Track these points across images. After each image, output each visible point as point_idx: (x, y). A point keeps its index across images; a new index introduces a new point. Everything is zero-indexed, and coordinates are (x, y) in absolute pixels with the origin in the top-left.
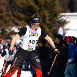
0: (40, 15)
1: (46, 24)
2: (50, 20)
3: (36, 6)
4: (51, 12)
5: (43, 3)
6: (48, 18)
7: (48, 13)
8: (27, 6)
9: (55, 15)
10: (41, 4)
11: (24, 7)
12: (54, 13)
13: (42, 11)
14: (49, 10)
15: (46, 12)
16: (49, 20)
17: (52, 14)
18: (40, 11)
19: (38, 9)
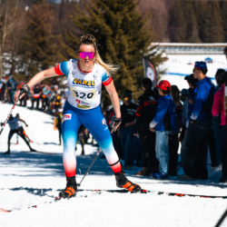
0: (113, 43)
1: (124, 60)
2: (132, 53)
3: (107, 27)
4: (134, 40)
5: (120, 22)
6: (127, 50)
7: (129, 41)
8: (91, 26)
9: (142, 45)
10: (117, 24)
11: (85, 26)
12: (139, 40)
13: (117, 37)
14: (130, 35)
15: (124, 39)
16: (129, 53)
17: (136, 43)
18: (113, 36)
19: (111, 33)
